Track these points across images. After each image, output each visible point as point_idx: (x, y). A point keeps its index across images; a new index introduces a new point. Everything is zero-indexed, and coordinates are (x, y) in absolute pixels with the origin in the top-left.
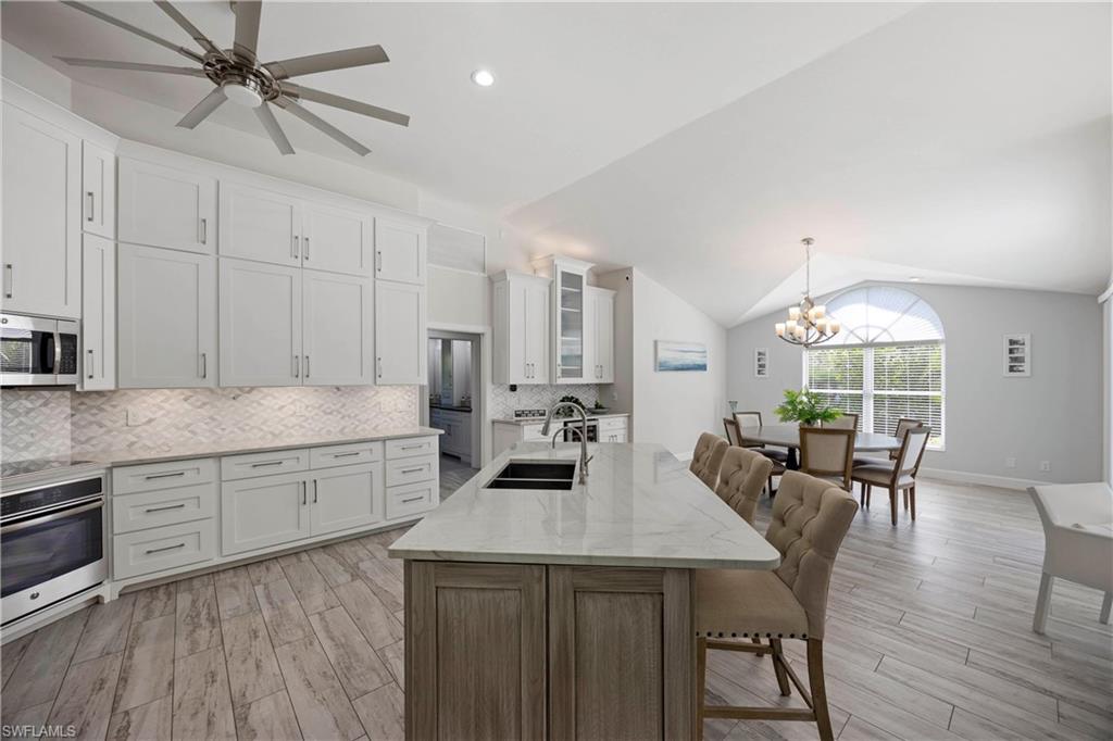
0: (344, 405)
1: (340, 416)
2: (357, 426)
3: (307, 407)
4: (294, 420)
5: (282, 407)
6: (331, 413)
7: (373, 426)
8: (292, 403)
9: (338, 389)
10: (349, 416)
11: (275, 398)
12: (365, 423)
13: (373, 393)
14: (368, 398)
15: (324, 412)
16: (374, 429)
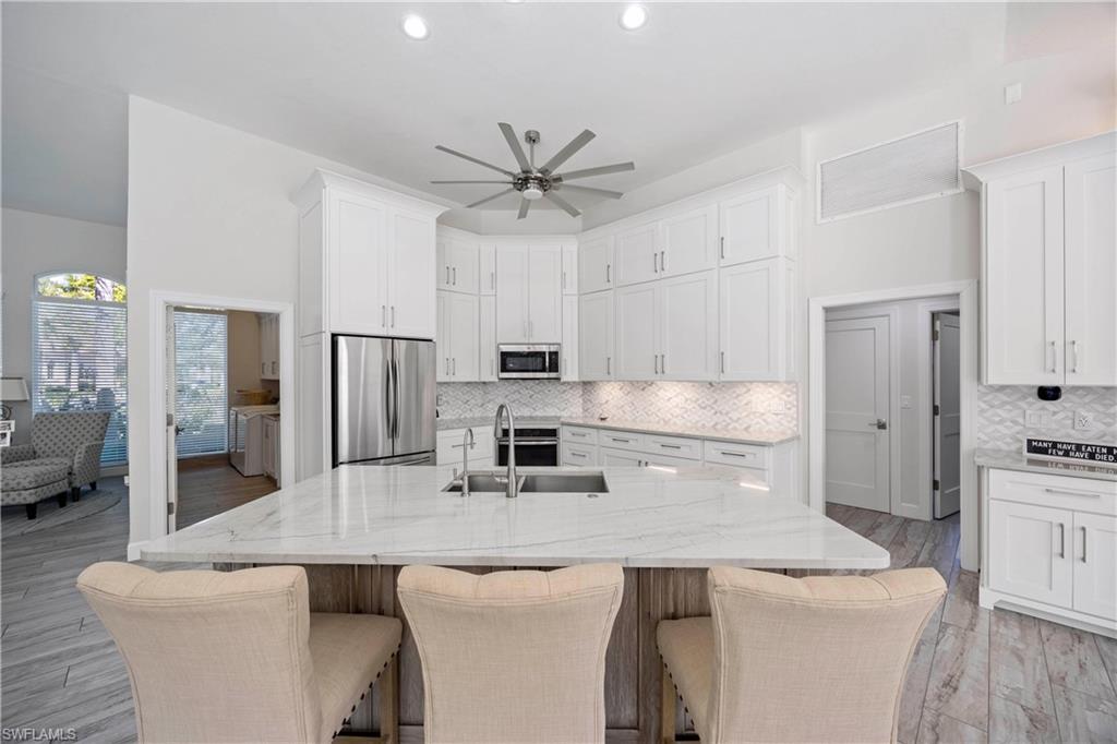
0: (716, 401)
1: (713, 411)
2: (729, 424)
3: (687, 400)
4: (678, 411)
5: (669, 400)
6: (704, 408)
7: (745, 425)
8: (676, 396)
9: (711, 384)
10: (721, 413)
11: (665, 390)
12: (736, 421)
13: (745, 390)
14: (738, 395)
15: (699, 405)
16: (746, 429)
